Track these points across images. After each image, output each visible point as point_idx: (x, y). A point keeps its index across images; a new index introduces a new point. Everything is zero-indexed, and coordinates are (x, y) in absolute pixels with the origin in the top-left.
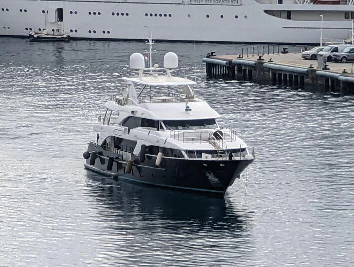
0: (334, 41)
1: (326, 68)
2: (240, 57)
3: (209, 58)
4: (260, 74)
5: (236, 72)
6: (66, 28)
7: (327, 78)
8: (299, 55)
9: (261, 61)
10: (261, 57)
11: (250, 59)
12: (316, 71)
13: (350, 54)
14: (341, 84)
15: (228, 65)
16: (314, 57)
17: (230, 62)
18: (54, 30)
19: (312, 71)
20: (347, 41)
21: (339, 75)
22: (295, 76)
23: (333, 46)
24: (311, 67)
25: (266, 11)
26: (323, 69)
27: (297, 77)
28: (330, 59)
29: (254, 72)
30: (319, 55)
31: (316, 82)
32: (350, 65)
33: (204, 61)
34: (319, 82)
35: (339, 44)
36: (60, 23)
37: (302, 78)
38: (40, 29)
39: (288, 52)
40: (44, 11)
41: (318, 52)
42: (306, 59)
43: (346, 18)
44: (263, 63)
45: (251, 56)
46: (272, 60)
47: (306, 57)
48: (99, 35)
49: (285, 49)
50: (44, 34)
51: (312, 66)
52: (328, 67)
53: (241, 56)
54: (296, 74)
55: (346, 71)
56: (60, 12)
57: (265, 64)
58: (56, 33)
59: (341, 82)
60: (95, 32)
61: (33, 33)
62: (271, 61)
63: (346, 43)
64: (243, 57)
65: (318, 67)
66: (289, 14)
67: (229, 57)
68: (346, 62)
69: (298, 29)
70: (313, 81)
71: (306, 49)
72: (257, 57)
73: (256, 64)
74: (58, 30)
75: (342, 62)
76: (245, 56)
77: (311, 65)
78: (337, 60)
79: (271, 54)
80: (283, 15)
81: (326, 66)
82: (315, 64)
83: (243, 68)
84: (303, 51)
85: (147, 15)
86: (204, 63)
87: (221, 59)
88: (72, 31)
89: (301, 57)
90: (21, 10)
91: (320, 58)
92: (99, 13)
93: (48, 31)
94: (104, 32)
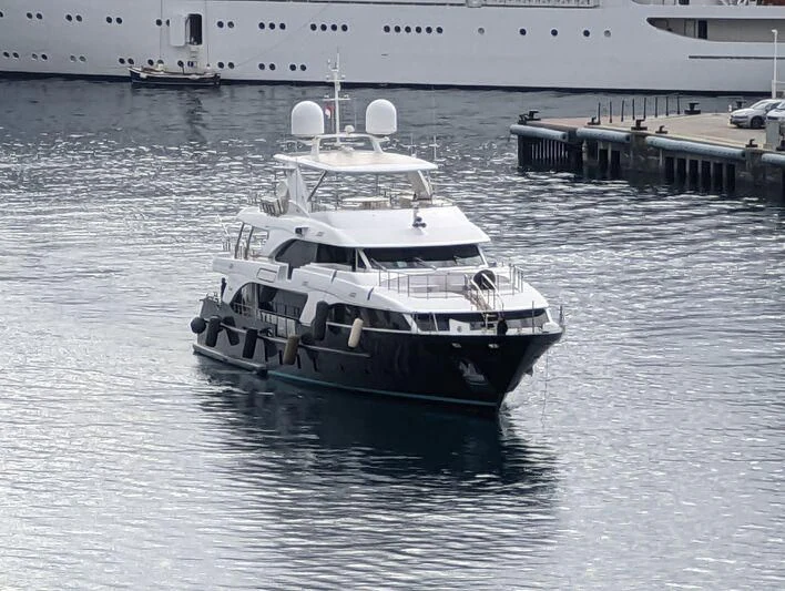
1: (782, 148)
2: (593, 123)
3: (525, 124)
4: (636, 160)
5: (585, 157)
6: (209, 59)
8: (724, 119)
9: (638, 133)
10: (638, 122)
11: (616, 127)
15: (566, 140)
16: (758, 123)
17: (572, 133)
18: (181, 64)
19: (752, 153)
22: (715, 164)
24: (751, 145)
25: (652, 21)
26: (778, 149)
27: (718, 167)
29: (624, 157)
30: (770, 118)
31: (761, 177)
33: (513, 132)
34: (768, 178)
36: (194, 48)
37: (731, 168)
38: (151, 62)
39: (698, 112)
40: (159, 23)
41: (767, 111)
42: (740, 127)
44: (645, 136)
45: (617, 120)
46: (663, 130)
47: (739, 124)
48: (283, 74)
49: (692, 105)
50: (160, 71)
51: (754, 143)
53: (596, 121)
54: (718, 161)
56: (195, 23)
57: (648, 138)
58: (186, 69)
60: (272, 67)
61: (137, 69)
62: (661, 132)
64: (599, 123)
65: (765, 146)
66: (702, 28)
67: (568, 123)
69: (722, 63)
70: (756, 177)
71: (740, 106)
72: (630, 123)
73: (628, 138)
74: (191, 64)
76: (604, 121)
77: (751, 141)
79: (662, 117)
80: (690, 29)
81: (783, 143)
82: (760, 139)
83: (601, 146)
84: (734, 110)
85: (387, 29)
86: (512, 136)
87: (554, 124)
88: (221, 65)
89: (729, 124)
90: (109, 20)
91: (770, 126)
92: (283, 26)
93: (168, 66)
94: (292, 68)
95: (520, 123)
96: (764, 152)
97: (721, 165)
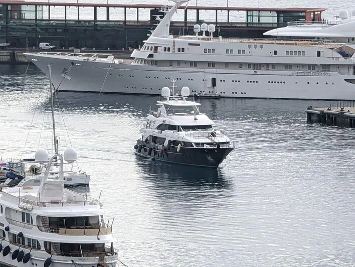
4: (341, 120)
5: (326, 119)
6: (218, 91)
9: (342, 111)
10: (342, 109)
11: (335, 110)
15: (321, 114)
17: (323, 112)
18: (210, 92)
25: (346, 80)
29: (338, 118)
33: (305, 112)
36: (213, 87)
38: (201, 91)
40: (203, 80)
44: (344, 113)
45: (336, 108)
48: (239, 95)
50: (204, 94)
53: (330, 108)
56: (214, 80)
57: (345, 114)
58: (211, 93)
60: (236, 93)
61: (196, 94)
62: (348, 112)
67: (322, 109)
72: (339, 109)
73: (339, 113)
76: (332, 109)
79: (349, 107)
83: (331, 116)
85: (269, 82)
87: (317, 110)
88: (221, 92)
90: (189, 79)
92: (239, 81)
93: (206, 92)
94: (242, 93)
95: (308, 109)
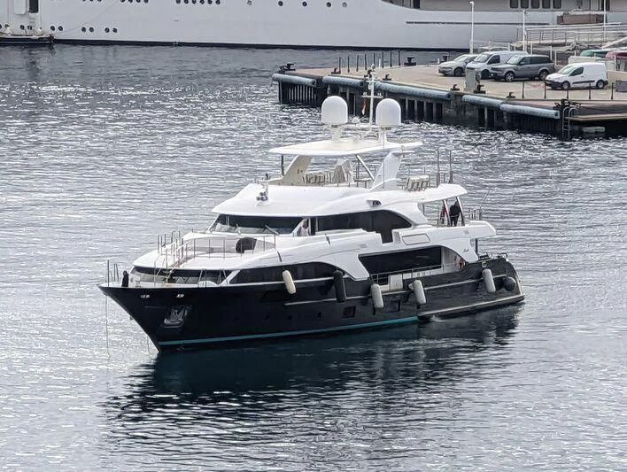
0: (492, 45)
1: (479, 91)
2: (335, 73)
7: (480, 107)
8: (435, 69)
10: (369, 72)
11: (352, 75)
12: (461, 95)
13: (520, 67)
14: (505, 117)
15: (315, 86)
16: (459, 72)
17: (319, 80)
19: (455, 95)
20: (514, 45)
21: (501, 101)
22: (427, 103)
23: (491, 53)
24: (454, 89)
26: (475, 92)
27: (429, 105)
28: (486, 75)
29: (358, 96)
30: (468, 68)
31: (462, 113)
32: (520, 85)
33: (274, 80)
34: (467, 113)
35: (501, 49)
36: (32, 15)
37: (439, 106)
39: (414, 64)
41: (466, 63)
42: (446, 75)
43: (511, 7)
45: (353, 70)
46: (389, 77)
47: (445, 73)
48: (100, 35)
49: (410, 59)
52: (482, 89)
53: (337, 71)
54: (429, 101)
55: (512, 95)
59: (505, 113)
60: (92, 30)
62: (387, 79)
63: (512, 49)
64: (339, 72)
65: (465, 90)
66: (416, 1)
67: (317, 72)
68: (513, 81)
69: (433, 26)
70: (458, 112)
71: (445, 59)
72: (363, 72)
73: (360, 83)
74: (30, 28)
75: (506, 81)
76: (344, 71)
77: (455, 86)
78: (498, 78)
79: (387, 68)
80: (407, 2)
81: (479, 87)
82: (461, 84)
83: (341, 90)
84: (441, 62)
85: (178, 1)
86: (274, 83)
87: (303, 75)
89: (437, 73)
91: (468, 74)
94: (107, 30)
95: (282, 72)
96: (464, 94)
97: (431, 104)
